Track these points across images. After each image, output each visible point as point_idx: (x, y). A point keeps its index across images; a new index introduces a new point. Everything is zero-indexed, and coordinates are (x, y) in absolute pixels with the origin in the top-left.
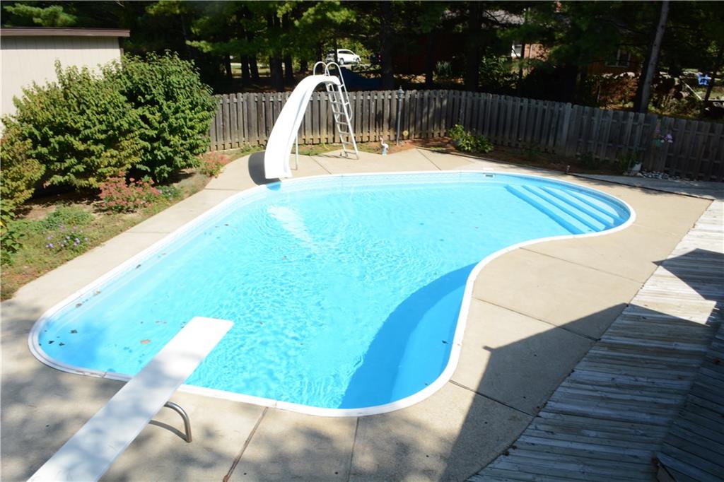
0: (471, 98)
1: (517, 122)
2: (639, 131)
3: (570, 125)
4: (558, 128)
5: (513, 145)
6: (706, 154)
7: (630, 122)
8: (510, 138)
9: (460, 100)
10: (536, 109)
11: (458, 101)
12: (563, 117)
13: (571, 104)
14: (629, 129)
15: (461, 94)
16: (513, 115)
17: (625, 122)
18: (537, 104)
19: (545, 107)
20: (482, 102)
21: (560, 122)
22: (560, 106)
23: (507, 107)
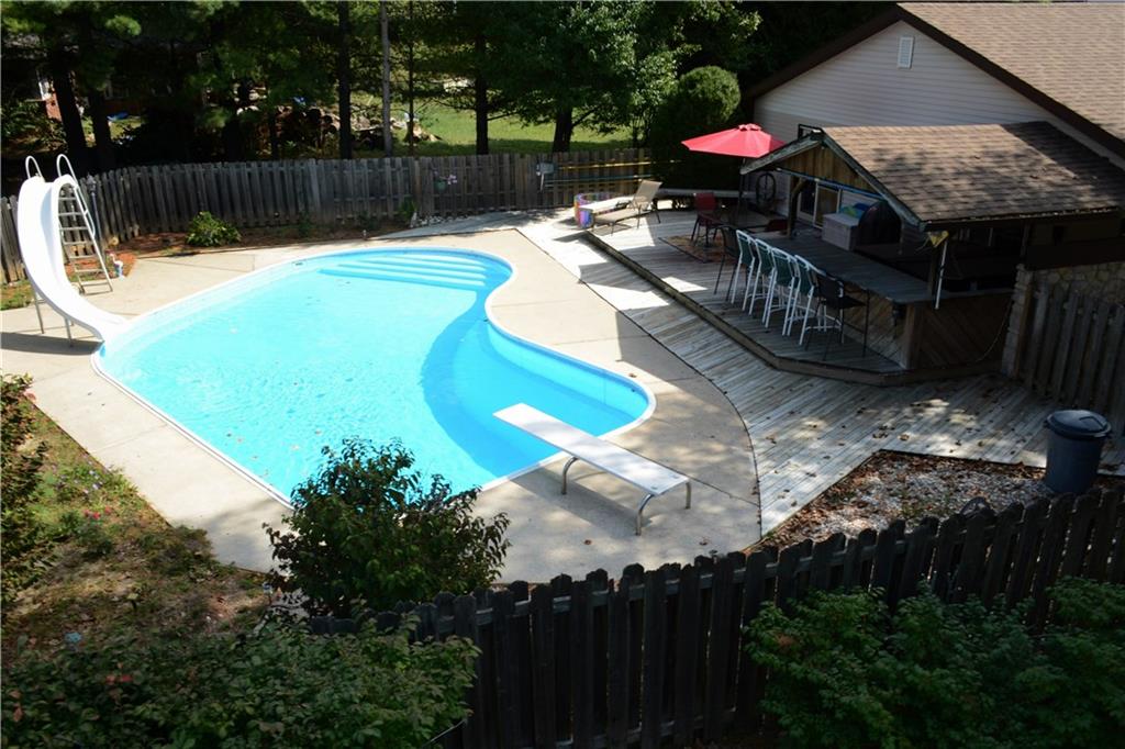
0: (168, 173)
1: (249, 193)
2: (400, 179)
3: (320, 186)
4: (306, 192)
5: (251, 224)
6: (469, 188)
7: (388, 169)
8: (245, 216)
9: (151, 180)
10: (271, 174)
11: (148, 182)
12: (309, 178)
13: (314, 160)
14: (388, 177)
15: (150, 171)
16: (240, 187)
17: (382, 170)
18: (270, 166)
19: (282, 169)
20: (189, 176)
21: (307, 184)
22: (302, 164)
23: (228, 178)
